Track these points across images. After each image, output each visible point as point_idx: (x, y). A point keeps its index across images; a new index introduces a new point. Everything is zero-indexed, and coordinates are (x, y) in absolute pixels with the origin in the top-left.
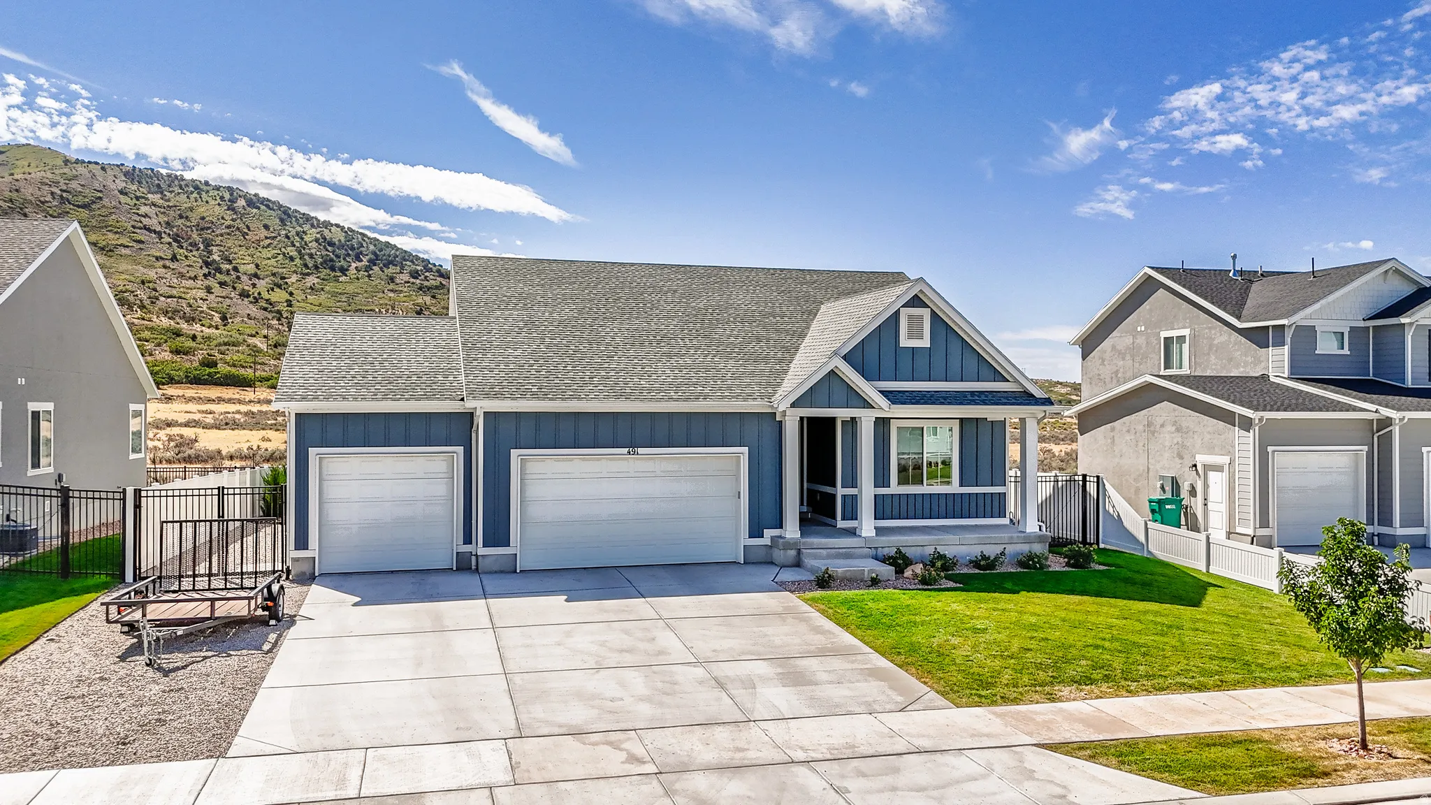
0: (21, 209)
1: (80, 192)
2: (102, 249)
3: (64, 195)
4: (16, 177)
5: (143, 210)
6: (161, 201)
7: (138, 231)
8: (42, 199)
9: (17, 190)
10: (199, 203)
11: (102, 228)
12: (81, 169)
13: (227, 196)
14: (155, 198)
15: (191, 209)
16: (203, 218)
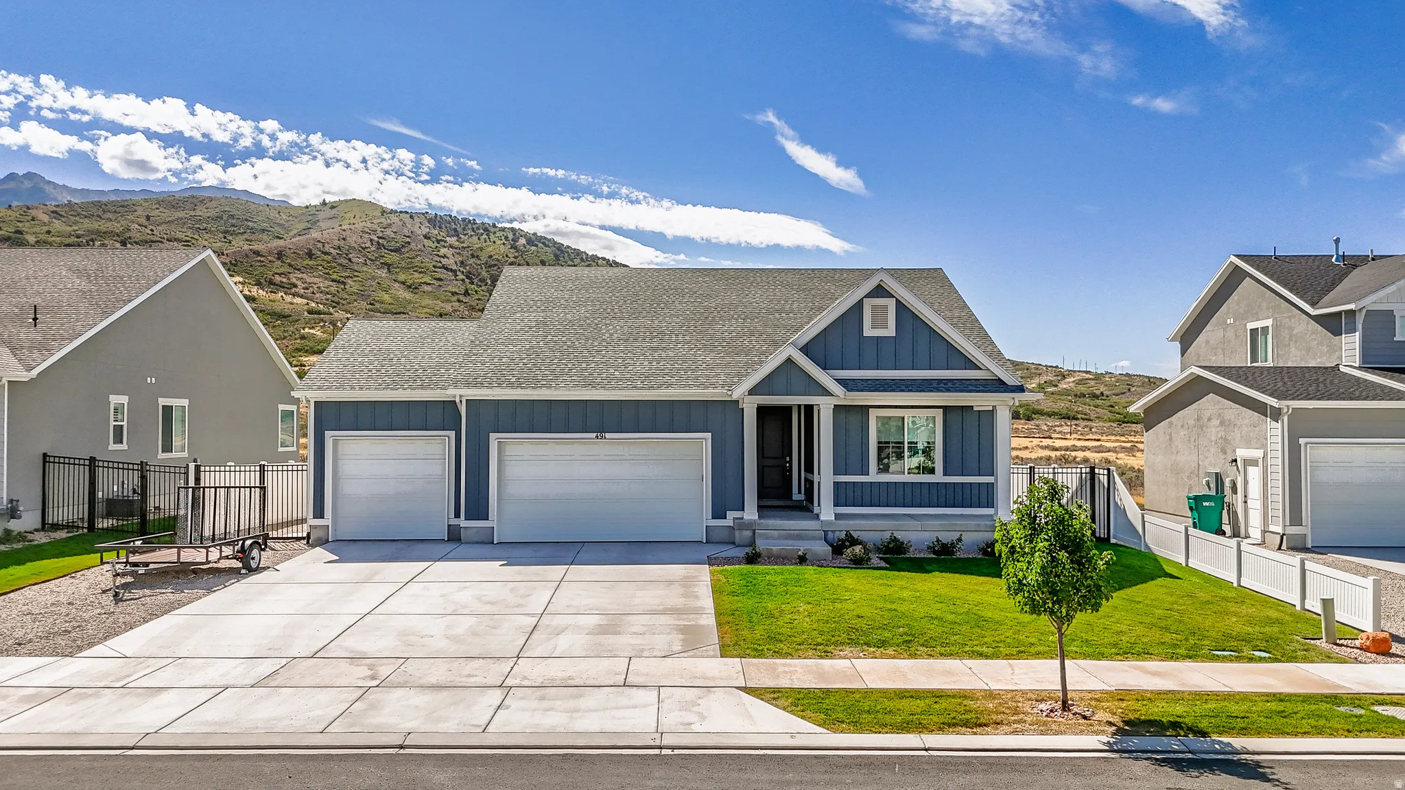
0: (347, 255)
1: (393, 238)
2: (409, 287)
3: (381, 241)
4: (343, 227)
5: (443, 251)
6: (457, 243)
7: (439, 270)
8: (363, 245)
9: (344, 239)
10: (488, 243)
11: (409, 268)
12: (394, 218)
13: (511, 236)
14: (452, 240)
15: (481, 249)
16: (490, 257)
